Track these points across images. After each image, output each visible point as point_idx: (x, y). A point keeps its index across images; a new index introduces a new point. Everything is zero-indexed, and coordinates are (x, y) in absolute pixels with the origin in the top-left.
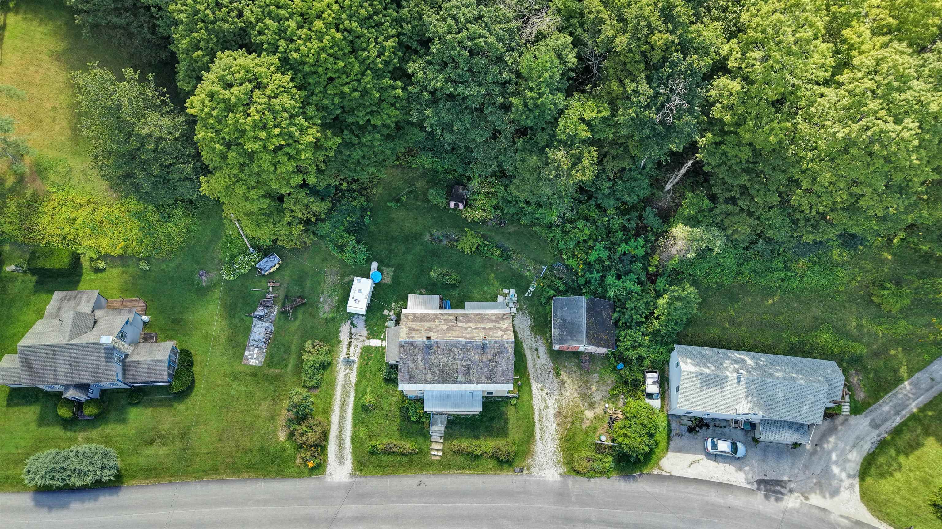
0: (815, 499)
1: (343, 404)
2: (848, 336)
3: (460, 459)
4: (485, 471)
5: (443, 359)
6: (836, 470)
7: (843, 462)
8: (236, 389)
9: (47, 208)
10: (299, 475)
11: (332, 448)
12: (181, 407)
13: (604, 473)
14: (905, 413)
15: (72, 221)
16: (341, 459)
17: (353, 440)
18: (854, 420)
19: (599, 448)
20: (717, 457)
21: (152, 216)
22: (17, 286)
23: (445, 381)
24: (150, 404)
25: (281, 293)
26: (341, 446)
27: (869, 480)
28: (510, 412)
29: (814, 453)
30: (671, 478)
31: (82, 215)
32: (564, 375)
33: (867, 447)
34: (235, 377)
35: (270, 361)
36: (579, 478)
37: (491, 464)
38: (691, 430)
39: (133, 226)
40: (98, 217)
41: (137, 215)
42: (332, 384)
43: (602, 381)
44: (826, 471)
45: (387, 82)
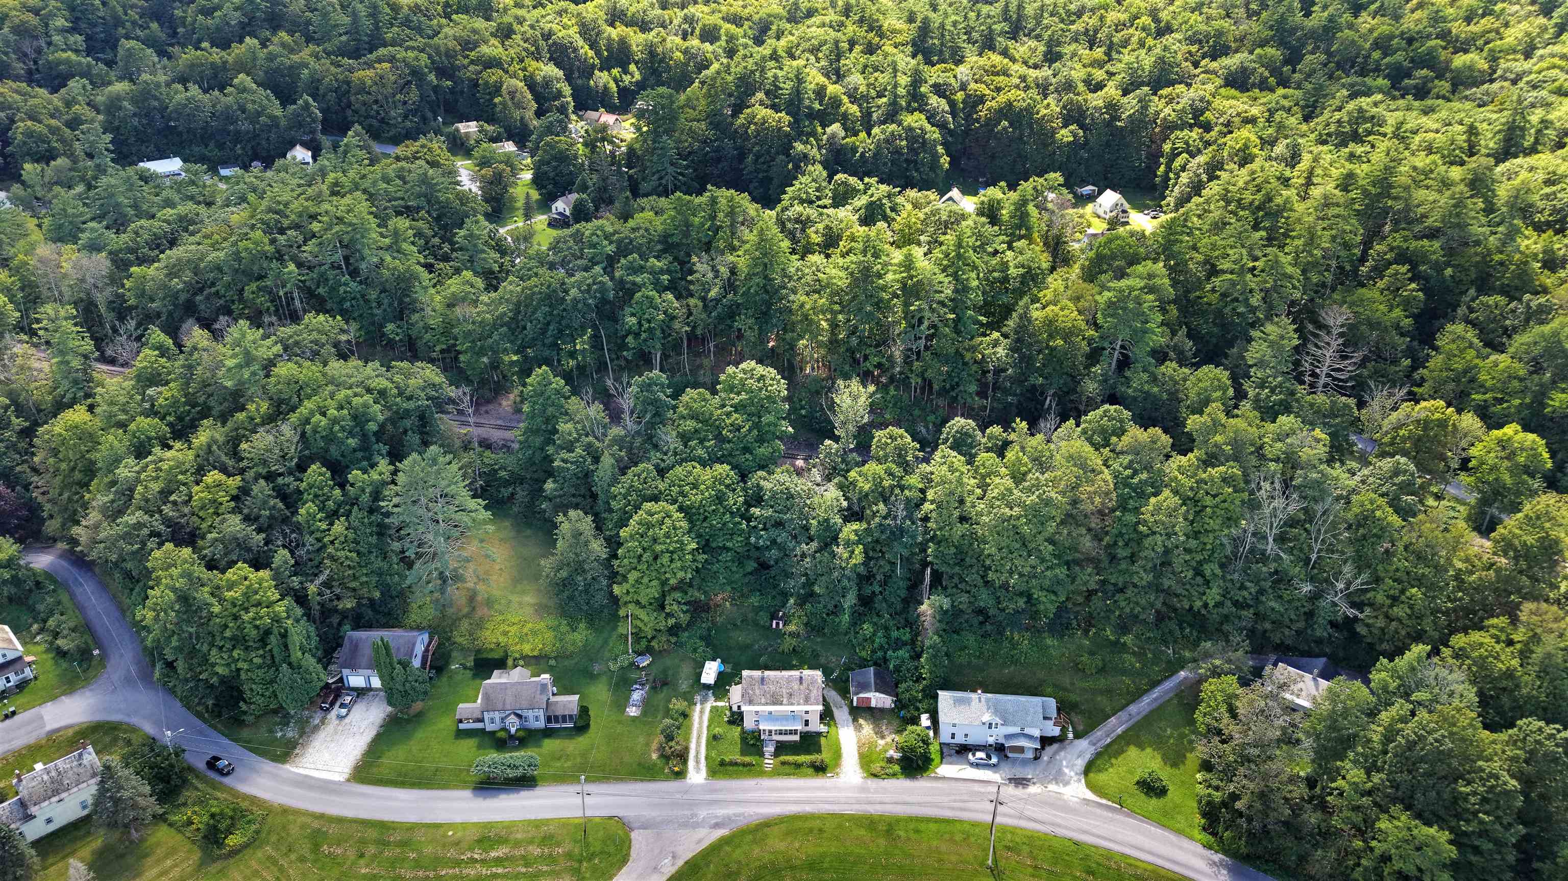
0: (1052, 787)
1: (699, 737)
2: (1065, 690)
3: (787, 769)
4: (805, 776)
5: (773, 688)
6: (1066, 771)
7: (1071, 767)
8: (619, 729)
9: (490, 625)
10: (667, 779)
11: (691, 763)
12: (580, 739)
13: (894, 775)
14: (1114, 735)
15: (505, 633)
16: (698, 769)
17: (707, 758)
18: (1077, 742)
19: (890, 760)
20: (977, 766)
21: (564, 628)
22: (459, 677)
23: (774, 704)
24: (558, 737)
25: (651, 678)
26: (697, 762)
27: (1091, 775)
28: (823, 741)
29: (1049, 762)
30: (944, 778)
31: (513, 630)
32: (861, 721)
33: (1088, 756)
34: (620, 722)
35: (645, 713)
36: (876, 780)
37: (810, 771)
38: (958, 752)
39: (549, 635)
40: (525, 630)
41: (555, 629)
42: (689, 728)
43: (889, 723)
44: (1060, 772)
45: (737, 519)
